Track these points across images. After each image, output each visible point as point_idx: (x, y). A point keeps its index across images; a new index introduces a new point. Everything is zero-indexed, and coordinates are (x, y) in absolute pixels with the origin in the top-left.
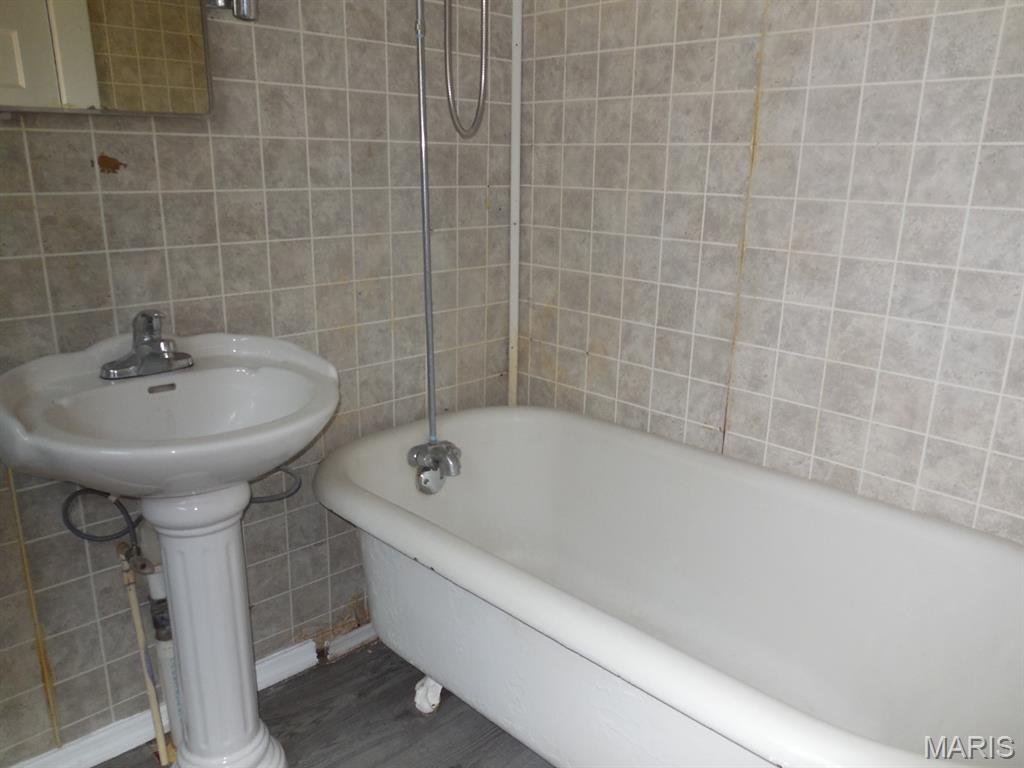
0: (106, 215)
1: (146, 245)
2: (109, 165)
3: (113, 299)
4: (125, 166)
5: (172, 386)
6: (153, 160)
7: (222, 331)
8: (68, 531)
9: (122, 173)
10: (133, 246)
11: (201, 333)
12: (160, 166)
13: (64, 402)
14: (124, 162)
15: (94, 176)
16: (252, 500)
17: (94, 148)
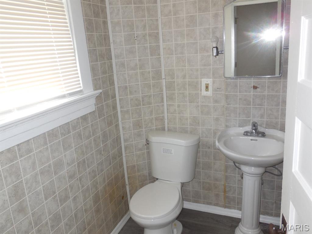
0: (253, 98)
1: (261, 106)
2: (255, 88)
3: (251, 117)
4: (259, 88)
5: (257, 140)
6: (266, 86)
7: (278, 129)
8: (233, 164)
9: (258, 89)
10: (258, 106)
11: (272, 128)
12: (267, 88)
13: (232, 138)
14: (259, 87)
15: (251, 90)
16: (266, 172)
17: (252, 84)
